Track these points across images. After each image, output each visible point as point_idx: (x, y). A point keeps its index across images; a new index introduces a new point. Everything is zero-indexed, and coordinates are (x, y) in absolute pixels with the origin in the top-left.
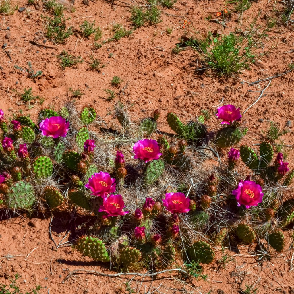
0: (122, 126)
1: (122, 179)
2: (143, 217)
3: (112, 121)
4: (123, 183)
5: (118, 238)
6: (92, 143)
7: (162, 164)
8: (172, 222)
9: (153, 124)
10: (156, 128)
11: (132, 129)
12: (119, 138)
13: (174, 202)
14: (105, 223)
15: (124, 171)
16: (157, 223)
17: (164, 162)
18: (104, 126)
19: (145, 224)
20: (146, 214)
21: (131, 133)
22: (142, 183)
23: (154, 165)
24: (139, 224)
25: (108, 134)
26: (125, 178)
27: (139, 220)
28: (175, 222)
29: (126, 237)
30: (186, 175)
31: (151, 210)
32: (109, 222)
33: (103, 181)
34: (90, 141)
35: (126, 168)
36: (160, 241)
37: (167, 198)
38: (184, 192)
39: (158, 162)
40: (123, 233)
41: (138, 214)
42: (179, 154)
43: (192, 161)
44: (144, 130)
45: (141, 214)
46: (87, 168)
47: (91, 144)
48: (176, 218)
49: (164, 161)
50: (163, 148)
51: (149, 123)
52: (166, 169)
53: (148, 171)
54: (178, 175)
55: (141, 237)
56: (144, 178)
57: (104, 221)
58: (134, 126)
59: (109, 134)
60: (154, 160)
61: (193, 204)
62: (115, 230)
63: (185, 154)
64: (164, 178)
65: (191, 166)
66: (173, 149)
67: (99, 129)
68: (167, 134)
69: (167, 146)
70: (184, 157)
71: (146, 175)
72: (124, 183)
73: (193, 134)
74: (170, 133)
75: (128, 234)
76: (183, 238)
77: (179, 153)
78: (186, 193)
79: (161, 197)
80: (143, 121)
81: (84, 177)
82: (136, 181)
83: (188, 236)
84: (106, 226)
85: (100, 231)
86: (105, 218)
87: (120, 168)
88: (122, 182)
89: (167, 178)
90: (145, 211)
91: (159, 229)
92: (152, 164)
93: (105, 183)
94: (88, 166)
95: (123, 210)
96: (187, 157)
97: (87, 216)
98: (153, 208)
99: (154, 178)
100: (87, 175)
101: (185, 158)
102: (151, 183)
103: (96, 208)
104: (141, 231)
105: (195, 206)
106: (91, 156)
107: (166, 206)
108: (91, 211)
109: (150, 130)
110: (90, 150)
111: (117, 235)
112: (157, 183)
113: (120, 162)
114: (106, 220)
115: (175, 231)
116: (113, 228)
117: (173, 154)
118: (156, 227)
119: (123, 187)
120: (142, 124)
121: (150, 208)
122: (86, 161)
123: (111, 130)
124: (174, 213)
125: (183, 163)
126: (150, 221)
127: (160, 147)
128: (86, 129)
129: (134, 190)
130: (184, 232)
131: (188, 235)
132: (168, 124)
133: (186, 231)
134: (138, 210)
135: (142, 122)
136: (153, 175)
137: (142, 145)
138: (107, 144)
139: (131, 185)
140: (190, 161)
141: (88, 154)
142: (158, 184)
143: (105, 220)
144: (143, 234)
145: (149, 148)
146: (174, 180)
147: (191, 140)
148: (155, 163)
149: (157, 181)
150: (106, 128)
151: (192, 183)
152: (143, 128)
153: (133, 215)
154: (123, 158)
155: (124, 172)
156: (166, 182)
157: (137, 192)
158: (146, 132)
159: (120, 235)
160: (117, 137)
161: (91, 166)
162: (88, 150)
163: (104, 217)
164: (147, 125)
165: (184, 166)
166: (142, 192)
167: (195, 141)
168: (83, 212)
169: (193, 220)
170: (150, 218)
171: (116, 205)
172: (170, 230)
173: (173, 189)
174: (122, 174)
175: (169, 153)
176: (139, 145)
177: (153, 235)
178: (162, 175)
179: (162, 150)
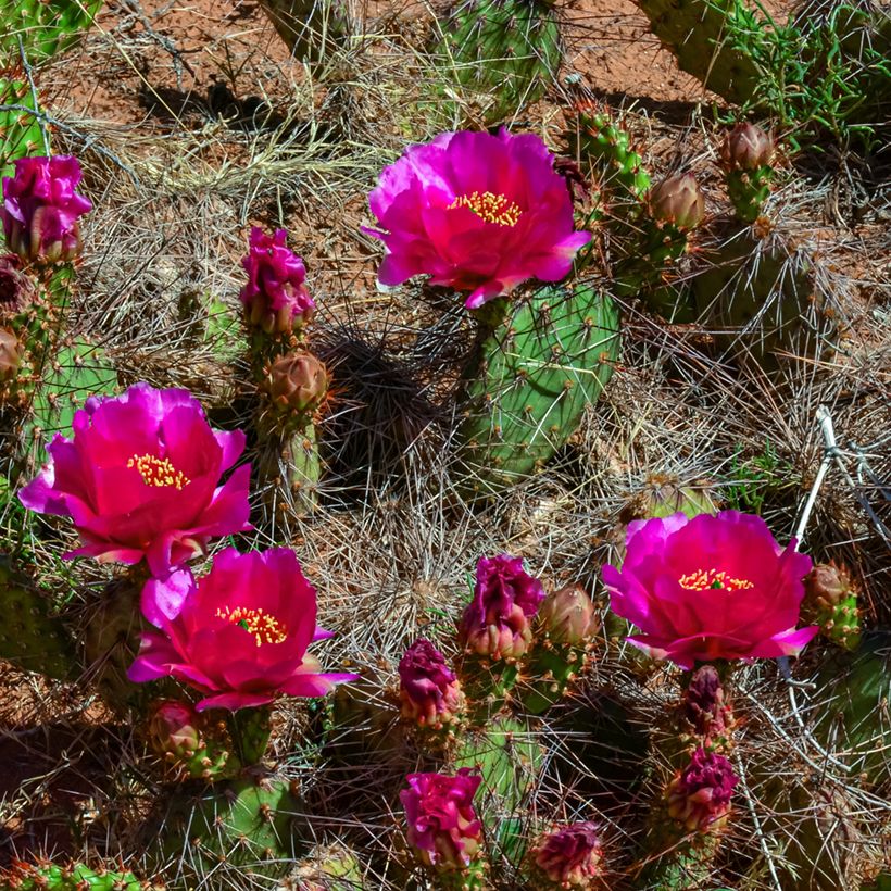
0: (299, 56)
1: (298, 442)
2: (464, 707)
3: (230, 35)
4: (315, 472)
5: (287, 869)
6: (65, 184)
7: (596, 317)
8: (684, 728)
9: (535, 34)
10: (560, 65)
11: (377, 78)
12: (281, 150)
13: (695, 581)
14: (186, 759)
15: (314, 378)
16: (574, 745)
17: (610, 298)
18: (168, 73)
19: (487, 760)
20: (487, 679)
21: (370, 112)
22: (455, 469)
23: (541, 323)
24: (441, 756)
25: (198, 126)
26: (322, 434)
27: (431, 730)
28: (703, 728)
29: (350, 862)
30: (786, 391)
31: (523, 649)
32: (214, 757)
33: (155, 453)
34: (45, 169)
35: (321, 352)
36: (598, 872)
37: (639, 561)
38: (774, 513)
39: (568, 298)
40: (327, 834)
41: (425, 683)
42: (725, 236)
43: (821, 282)
44: (469, 81)
45: (444, 683)
46: (38, 371)
47: (56, 187)
48: (708, 700)
49: (616, 290)
50: (595, 194)
51: (503, 30)
52: (633, 359)
53: (496, 371)
54: (726, 392)
55: (456, 849)
56: (468, 429)
57: (172, 748)
58: (385, 56)
59: (208, 129)
60: (535, 284)
61: (835, 591)
62: (261, 815)
63: (767, 230)
64: (621, 424)
65: (822, 317)
66: (674, 195)
67: (127, 95)
68: (646, 102)
69: (629, 178)
70: (767, 254)
71: (481, 407)
72: (325, 475)
73: (838, 90)
74: (673, 95)
75: (357, 840)
76: (773, 854)
77: (723, 227)
78: (787, 523)
79: (599, 555)
80: (457, 13)
81: (16, 442)
82: (411, 453)
83: (809, 834)
84: (196, 785)
85: (153, 822)
86: (178, 727)
87: (281, 360)
88: (304, 464)
89: (641, 423)
90: (477, 656)
91: (586, 787)
92: (520, 320)
93: (166, 466)
94: (39, 358)
95: (309, 662)
96: (782, 257)
97: (56, 728)
98: (540, 638)
99: (542, 426)
100: (40, 423)
101: (772, 263)
102: (523, 463)
103: (112, 660)
104: (451, 805)
105: (850, 609)
106: (62, 277)
107: (634, 616)
108: (86, 692)
109: (510, 77)
110: (53, 231)
111: (283, 848)
112: (569, 464)
113: (278, 313)
114: (186, 735)
115: (709, 793)
116: (246, 800)
117: (680, 238)
118: (568, 775)
119: (314, 504)
120: (447, 37)
121: (508, 633)
122: (25, 320)
123: (220, 100)
124: (698, 665)
125: (762, 300)
126: (517, 732)
127: (577, 189)
128: (26, 91)
129: (401, 517)
130: (782, 807)
131: (809, 827)
132: (652, 29)
133: (799, 799)
134: (419, 652)
135: (451, 26)
136: (536, 402)
137: (440, 183)
138: (191, 200)
139: (378, 482)
140: (806, 282)
141: (39, 268)
142: (576, 471)
143: (179, 738)
144: (464, 824)
145: (490, 197)
146: (699, 428)
147: (827, 137)
148: (542, 314)
149: (573, 451)
150: (186, 85)
151: (832, 441)
152: (455, 66)
153: (389, 696)
154: (296, 279)
155: (313, 386)
156: (638, 448)
157: (426, 532)
158: (485, 99)
159: (302, 851)
160: (262, 147)
161: (64, 358)
162: (37, 234)
163: (169, 715)
164: (485, 45)
165: (767, 320)
166: (462, 530)
167: (857, 143)
168: (26, 696)
169: (848, 719)
170: (515, 708)
171: (262, 626)
172: (672, 791)
173: (688, 494)
174: (295, 398)
175: (650, 227)
176: (415, 182)
177: (545, 830)
178: (602, 404)
179: (591, 205)
